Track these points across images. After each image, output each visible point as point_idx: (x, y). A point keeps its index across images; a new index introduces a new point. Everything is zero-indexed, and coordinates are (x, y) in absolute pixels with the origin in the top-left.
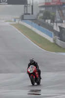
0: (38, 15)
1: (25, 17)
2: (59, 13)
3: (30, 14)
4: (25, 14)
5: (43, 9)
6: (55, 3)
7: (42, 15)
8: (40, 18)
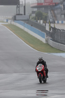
0: (30, 15)
1: (18, 17)
2: (51, 13)
3: (22, 15)
4: (17, 15)
5: (35, 10)
6: (47, 4)
7: (34, 15)
8: (32, 18)
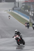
0: (21, 7)
2: (32, 6)
3: (17, 7)
6: (30, 1)
8: (23, 9)
